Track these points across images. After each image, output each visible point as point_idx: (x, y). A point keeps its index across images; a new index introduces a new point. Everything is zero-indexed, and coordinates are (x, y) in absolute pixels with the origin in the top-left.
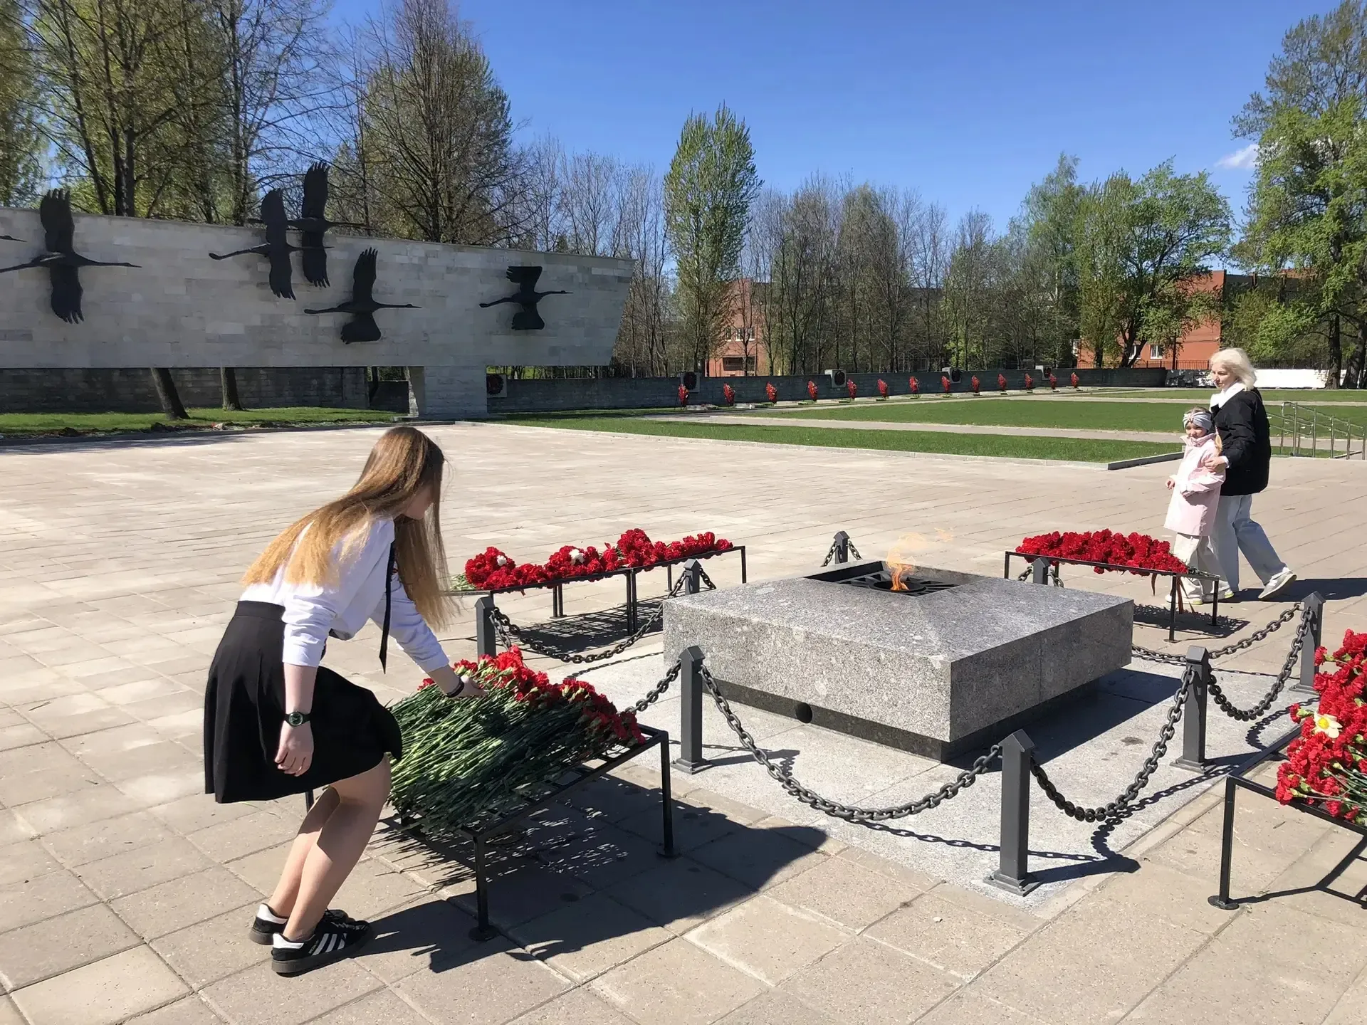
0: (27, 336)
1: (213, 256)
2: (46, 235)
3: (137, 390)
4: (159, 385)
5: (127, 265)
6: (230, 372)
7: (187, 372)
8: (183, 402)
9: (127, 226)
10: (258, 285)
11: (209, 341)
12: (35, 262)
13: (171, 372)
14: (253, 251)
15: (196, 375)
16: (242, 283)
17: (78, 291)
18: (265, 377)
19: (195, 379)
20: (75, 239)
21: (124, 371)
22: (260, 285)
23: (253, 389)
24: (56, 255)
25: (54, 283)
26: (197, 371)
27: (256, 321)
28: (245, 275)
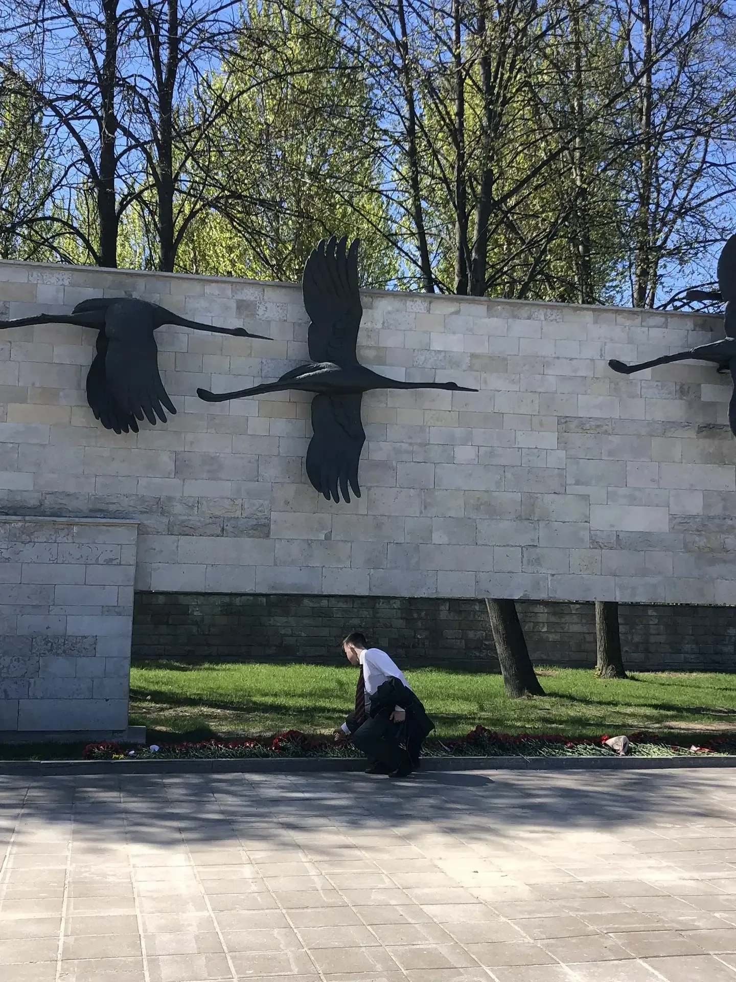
0: (262, 529)
1: (616, 365)
2: (311, 330)
3: (471, 634)
4: (498, 631)
5: (451, 386)
6: (611, 608)
7: (540, 609)
8: (533, 656)
9: (457, 313)
10: (700, 429)
11: (596, 544)
12: (287, 382)
13: (518, 607)
14: (698, 354)
15: (554, 614)
16: (668, 426)
17: (358, 438)
18: (656, 621)
19: (553, 619)
20: (362, 339)
21: (456, 604)
22: (708, 430)
23: (637, 639)
24: (326, 366)
25: (317, 423)
26: (557, 608)
27: (694, 505)
28: (675, 409)
